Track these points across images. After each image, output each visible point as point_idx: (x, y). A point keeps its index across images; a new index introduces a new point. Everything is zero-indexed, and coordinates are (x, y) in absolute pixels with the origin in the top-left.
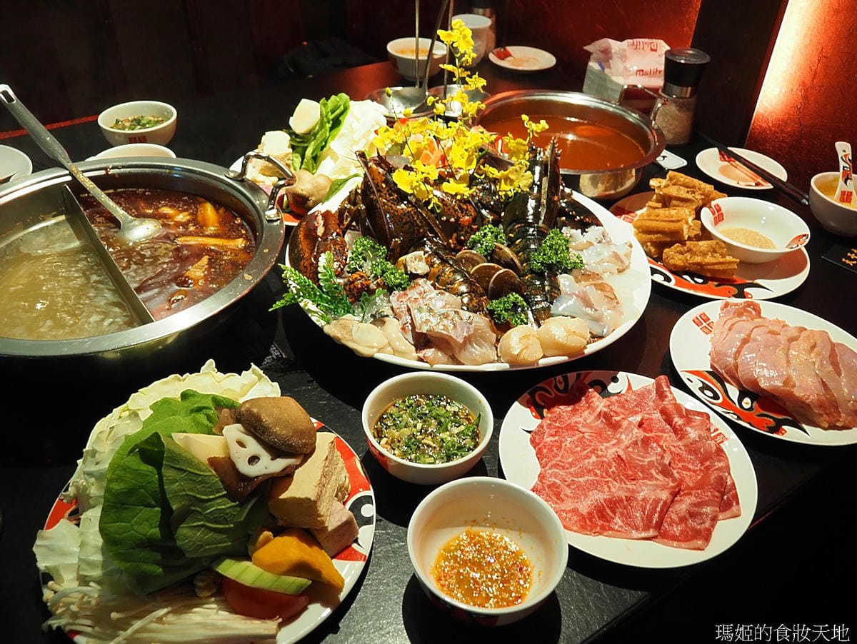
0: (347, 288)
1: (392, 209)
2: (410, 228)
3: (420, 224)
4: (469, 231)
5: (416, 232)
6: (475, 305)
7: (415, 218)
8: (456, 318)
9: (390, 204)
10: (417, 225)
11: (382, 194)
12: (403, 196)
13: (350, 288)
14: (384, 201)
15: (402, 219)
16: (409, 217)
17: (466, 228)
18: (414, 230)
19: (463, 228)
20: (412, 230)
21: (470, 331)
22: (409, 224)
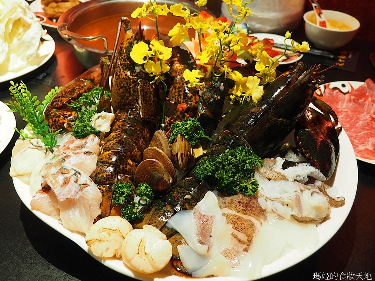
0: (54, 119)
1: (120, 72)
2: (123, 93)
3: (132, 93)
4: (181, 116)
5: (125, 98)
6: (105, 176)
7: (131, 87)
8: (73, 179)
9: (121, 67)
10: (130, 93)
11: (121, 58)
12: (131, 65)
13: (55, 120)
14: (120, 63)
15: (122, 83)
16: (127, 83)
17: (179, 113)
18: (125, 96)
19: (177, 112)
20: (123, 95)
21: (75, 196)
22: (125, 89)
